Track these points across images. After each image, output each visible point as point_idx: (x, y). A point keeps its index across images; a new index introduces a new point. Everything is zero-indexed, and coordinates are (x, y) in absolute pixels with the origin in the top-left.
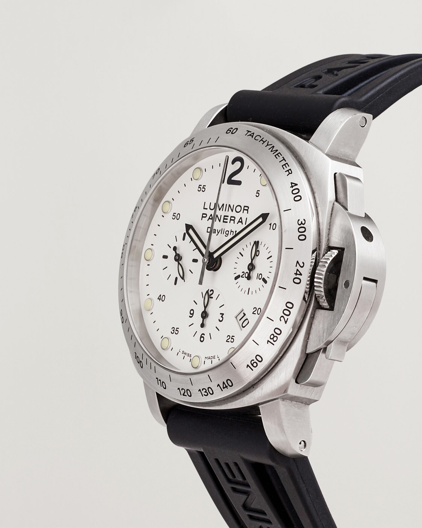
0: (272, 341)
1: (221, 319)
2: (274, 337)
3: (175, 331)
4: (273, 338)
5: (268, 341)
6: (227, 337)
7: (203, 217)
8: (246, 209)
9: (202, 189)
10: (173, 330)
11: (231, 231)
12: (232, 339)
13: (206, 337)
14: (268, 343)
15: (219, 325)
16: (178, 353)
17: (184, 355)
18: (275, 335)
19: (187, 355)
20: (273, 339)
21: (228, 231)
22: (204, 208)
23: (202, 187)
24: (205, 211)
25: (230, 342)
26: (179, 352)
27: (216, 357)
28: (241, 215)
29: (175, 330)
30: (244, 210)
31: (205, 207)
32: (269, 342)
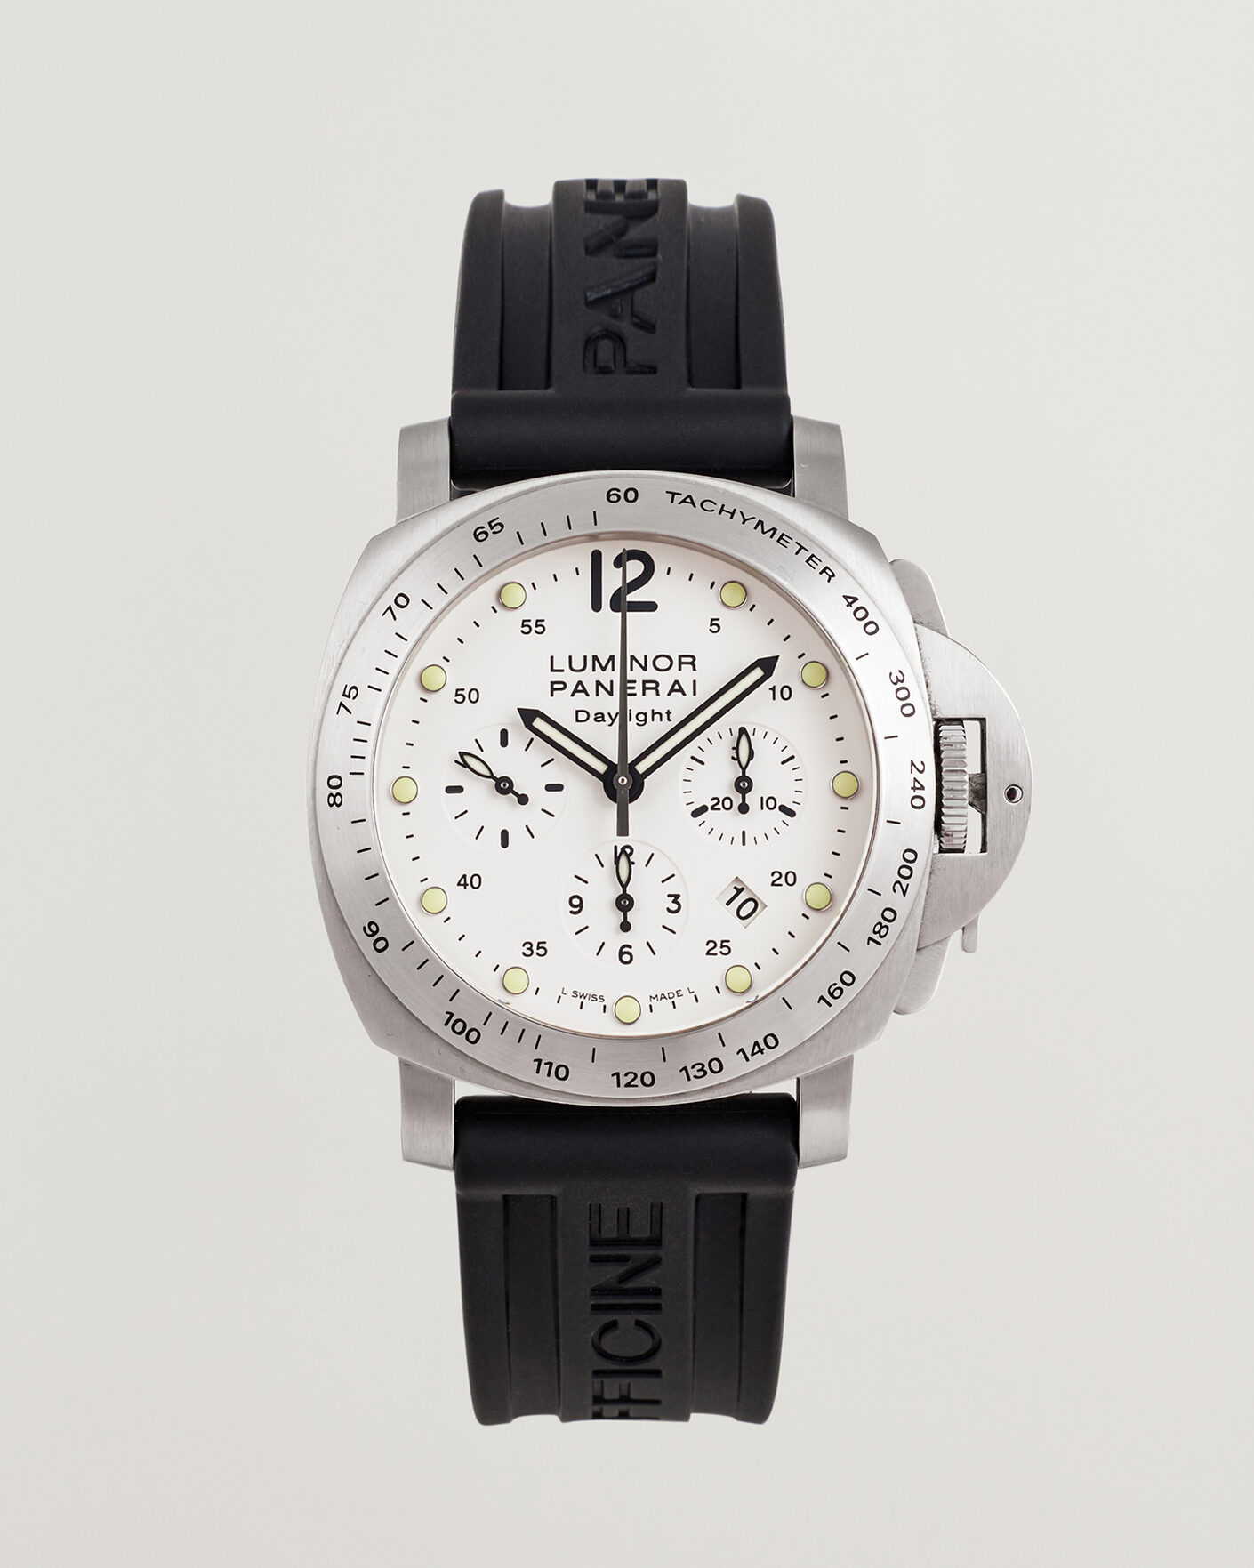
0: (876, 937)
1: (674, 907)
2: (882, 927)
3: (536, 949)
4: (880, 930)
5: (870, 939)
6: (707, 944)
7: (553, 690)
8: (689, 661)
9: (534, 628)
10: (530, 949)
11: (653, 714)
12: (722, 947)
13: (639, 951)
14: (868, 944)
15: (672, 921)
16: (560, 997)
17: (579, 1000)
18: (884, 923)
19: (591, 998)
20: (879, 932)
21: (645, 714)
22: (552, 670)
23: (532, 624)
24: (557, 677)
25: (719, 954)
26: (562, 996)
27: (684, 992)
28: (674, 674)
29: (534, 948)
30: (681, 663)
31: (555, 668)
32: (871, 942)
